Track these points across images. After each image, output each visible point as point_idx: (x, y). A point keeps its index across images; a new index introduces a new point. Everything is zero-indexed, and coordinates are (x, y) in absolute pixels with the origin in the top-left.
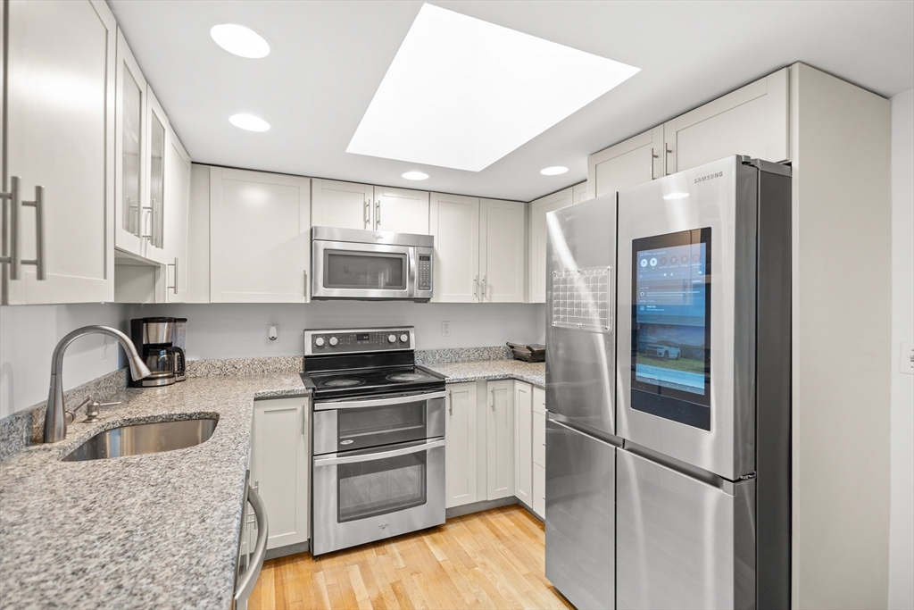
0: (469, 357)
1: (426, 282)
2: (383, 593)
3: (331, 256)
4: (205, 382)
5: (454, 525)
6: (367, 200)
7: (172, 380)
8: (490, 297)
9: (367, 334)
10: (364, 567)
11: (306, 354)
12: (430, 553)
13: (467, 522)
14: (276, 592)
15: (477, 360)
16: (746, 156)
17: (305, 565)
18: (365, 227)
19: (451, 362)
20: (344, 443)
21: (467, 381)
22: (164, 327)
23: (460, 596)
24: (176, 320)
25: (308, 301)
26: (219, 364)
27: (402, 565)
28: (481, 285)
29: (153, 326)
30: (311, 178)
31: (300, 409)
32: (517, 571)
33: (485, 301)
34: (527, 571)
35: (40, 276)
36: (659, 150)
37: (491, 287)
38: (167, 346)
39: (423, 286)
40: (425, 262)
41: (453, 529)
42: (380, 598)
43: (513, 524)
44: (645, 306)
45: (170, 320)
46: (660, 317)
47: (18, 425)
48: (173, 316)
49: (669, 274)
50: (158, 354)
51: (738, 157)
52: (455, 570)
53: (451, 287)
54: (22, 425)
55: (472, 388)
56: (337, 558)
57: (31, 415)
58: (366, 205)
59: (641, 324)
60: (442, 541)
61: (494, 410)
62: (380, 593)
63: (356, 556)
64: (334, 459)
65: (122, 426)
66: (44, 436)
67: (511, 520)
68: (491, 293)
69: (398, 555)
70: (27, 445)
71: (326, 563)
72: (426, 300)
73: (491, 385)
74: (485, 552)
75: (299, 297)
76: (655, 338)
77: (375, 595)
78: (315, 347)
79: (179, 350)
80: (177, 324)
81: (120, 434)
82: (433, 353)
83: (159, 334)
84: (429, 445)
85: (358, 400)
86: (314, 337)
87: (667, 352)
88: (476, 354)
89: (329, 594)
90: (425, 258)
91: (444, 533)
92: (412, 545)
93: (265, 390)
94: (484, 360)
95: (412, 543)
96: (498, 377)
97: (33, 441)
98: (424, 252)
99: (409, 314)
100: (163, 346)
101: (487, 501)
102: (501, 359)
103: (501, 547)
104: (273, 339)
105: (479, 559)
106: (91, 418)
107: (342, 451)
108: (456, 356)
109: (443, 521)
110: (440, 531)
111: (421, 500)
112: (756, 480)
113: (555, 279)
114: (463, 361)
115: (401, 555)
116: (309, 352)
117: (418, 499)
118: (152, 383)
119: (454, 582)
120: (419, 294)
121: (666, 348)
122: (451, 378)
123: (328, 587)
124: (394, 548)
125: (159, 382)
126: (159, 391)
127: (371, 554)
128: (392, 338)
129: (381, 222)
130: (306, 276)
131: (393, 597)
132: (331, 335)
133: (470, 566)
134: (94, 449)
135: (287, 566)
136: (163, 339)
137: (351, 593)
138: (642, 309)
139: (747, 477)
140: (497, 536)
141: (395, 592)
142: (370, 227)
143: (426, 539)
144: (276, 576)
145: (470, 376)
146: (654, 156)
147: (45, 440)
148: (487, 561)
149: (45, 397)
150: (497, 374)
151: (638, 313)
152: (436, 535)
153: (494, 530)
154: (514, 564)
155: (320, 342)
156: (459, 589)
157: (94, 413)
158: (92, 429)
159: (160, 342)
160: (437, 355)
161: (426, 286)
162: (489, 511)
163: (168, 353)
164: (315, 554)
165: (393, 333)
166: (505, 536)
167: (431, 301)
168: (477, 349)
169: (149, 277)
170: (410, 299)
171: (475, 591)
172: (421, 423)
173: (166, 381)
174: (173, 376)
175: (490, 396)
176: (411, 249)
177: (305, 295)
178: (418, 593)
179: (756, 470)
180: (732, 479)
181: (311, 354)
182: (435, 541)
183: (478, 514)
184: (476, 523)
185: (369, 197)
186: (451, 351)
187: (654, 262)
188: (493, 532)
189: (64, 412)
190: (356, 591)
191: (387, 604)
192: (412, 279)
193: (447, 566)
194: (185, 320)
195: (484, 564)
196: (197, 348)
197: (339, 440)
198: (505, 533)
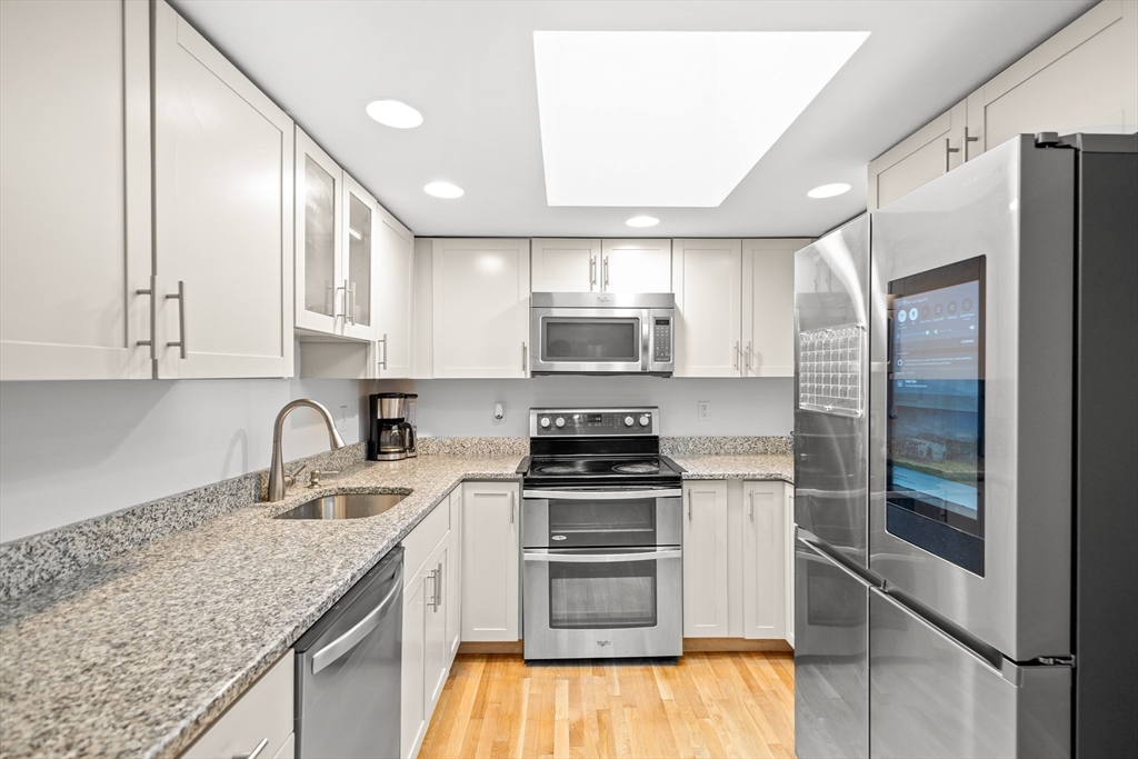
0: (735, 448)
1: (664, 351)
2: (585, 718)
3: (552, 325)
4: (436, 461)
5: (697, 661)
6: (593, 257)
7: (403, 455)
8: (758, 369)
9: (599, 415)
10: (574, 684)
11: (532, 435)
12: (655, 687)
13: (714, 661)
14: (480, 687)
15: (747, 453)
16: (1046, 134)
17: (515, 667)
18: (591, 289)
19: (710, 453)
20: (556, 538)
21: (713, 479)
22: (395, 402)
23: (674, 747)
24: (406, 396)
25: (529, 376)
26: (449, 442)
27: (617, 693)
28: (744, 354)
29: (386, 401)
30: (530, 238)
31: (509, 495)
32: (762, 737)
33: (749, 376)
34: (775, 741)
35: (183, 356)
36: (957, 140)
37: (760, 357)
38: (399, 421)
39: (660, 356)
40: (662, 327)
41: (693, 666)
42: (581, 723)
43: (778, 677)
44: (904, 381)
45: (401, 396)
46: (921, 397)
47: (247, 483)
48: (403, 390)
49: (932, 333)
50: (390, 429)
51: (1025, 138)
52: (679, 715)
53: (700, 356)
54: (250, 484)
55: (722, 488)
56: (549, 668)
57: (259, 476)
58: (592, 263)
59: (899, 407)
60: (675, 677)
61: (752, 520)
62: (582, 717)
63: (569, 670)
64: (544, 556)
65: (337, 494)
66: (267, 496)
67: (777, 671)
68: (760, 364)
69: (617, 680)
70: (255, 502)
71: (536, 671)
72: (668, 375)
73: (748, 487)
74: (726, 703)
75: (517, 371)
76: (915, 429)
77: (575, 717)
78: (541, 428)
79: (409, 426)
80: (409, 400)
81: (334, 501)
82: (687, 441)
83: (391, 408)
84: (659, 554)
85: (567, 490)
86: (540, 416)
87: (930, 451)
88: (746, 444)
89: (529, 703)
90: (662, 322)
91: (681, 668)
92: (637, 673)
93: (474, 470)
94: (757, 453)
95: (637, 670)
96: (759, 477)
97: (262, 499)
98: (661, 314)
99: (654, 391)
100: (395, 421)
101: (743, 639)
102: (784, 453)
103: (750, 702)
104: (499, 417)
105: (714, 710)
106: (314, 484)
107: (553, 546)
108: (716, 447)
109: (679, 653)
110: (676, 665)
111: (652, 621)
112: (1074, 671)
113: (802, 344)
114: (727, 454)
115: (620, 680)
116: (534, 434)
117: (646, 619)
118: (386, 457)
119: (673, 729)
120: (655, 366)
121: (928, 443)
122: (690, 473)
123: (531, 696)
124: (614, 670)
125: (392, 457)
126: (392, 464)
127: (586, 672)
128: (629, 421)
129: (610, 281)
130: (525, 348)
131: (595, 725)
132: (558, 415)
133: (700, 714)
134: (311, 510)
135: (498, 664)
136: (395, 415)
137: (552, 709)
138: (900, 385)
139: (1051, 661)
140: (750, 687)
141: (599, 721)
142: (597, 288)
143: (656, 669)
144: (484, 672)
145: (717, 472)
146: (949, 150)
147: (268, 500)
148: (725, 714)
149: (268, 465)
150: (757, 471)
151: (896, 391)
152: (670, 668)
153: (747, 679)
154: (759, 727)
155: (546, 422)
156: (676, 737)
157: (316, 480)
158: (310, 495)
159: (392, 417)
160: (690, 444)
161: (665, 357)
162: (749, 653)
163: (399, 428)
164: (526, 658)
165: (631, 414)
166: (760, 690)
167: (675, 375)
168: (747, 439)
169: (361, 354)
170: (644, 373)
171: (695, 746)
172: (651, 527)
173: (398, 456)
174: (404, 451)
175: (747, 502)
176: (645, 312)
177: (524, 367)
178: (624, 730)
179: (1073, 650)
180: (1015, 660)
181: (536, 436)
182: (666, 675)
183: (733, 654)
184: (728, 666)
185: (596, 253)
186: (710, 439)
187: (914, 314)
188: (746, 681)
189: (283, 477)
190: (557, 709)
191: (585, 732)
192: (646, 348)
193: (671, 708)
194: (416, 396)
195: (720, 717)
196: (428, 426)
197: (551, 535)
198: (763, 686)
